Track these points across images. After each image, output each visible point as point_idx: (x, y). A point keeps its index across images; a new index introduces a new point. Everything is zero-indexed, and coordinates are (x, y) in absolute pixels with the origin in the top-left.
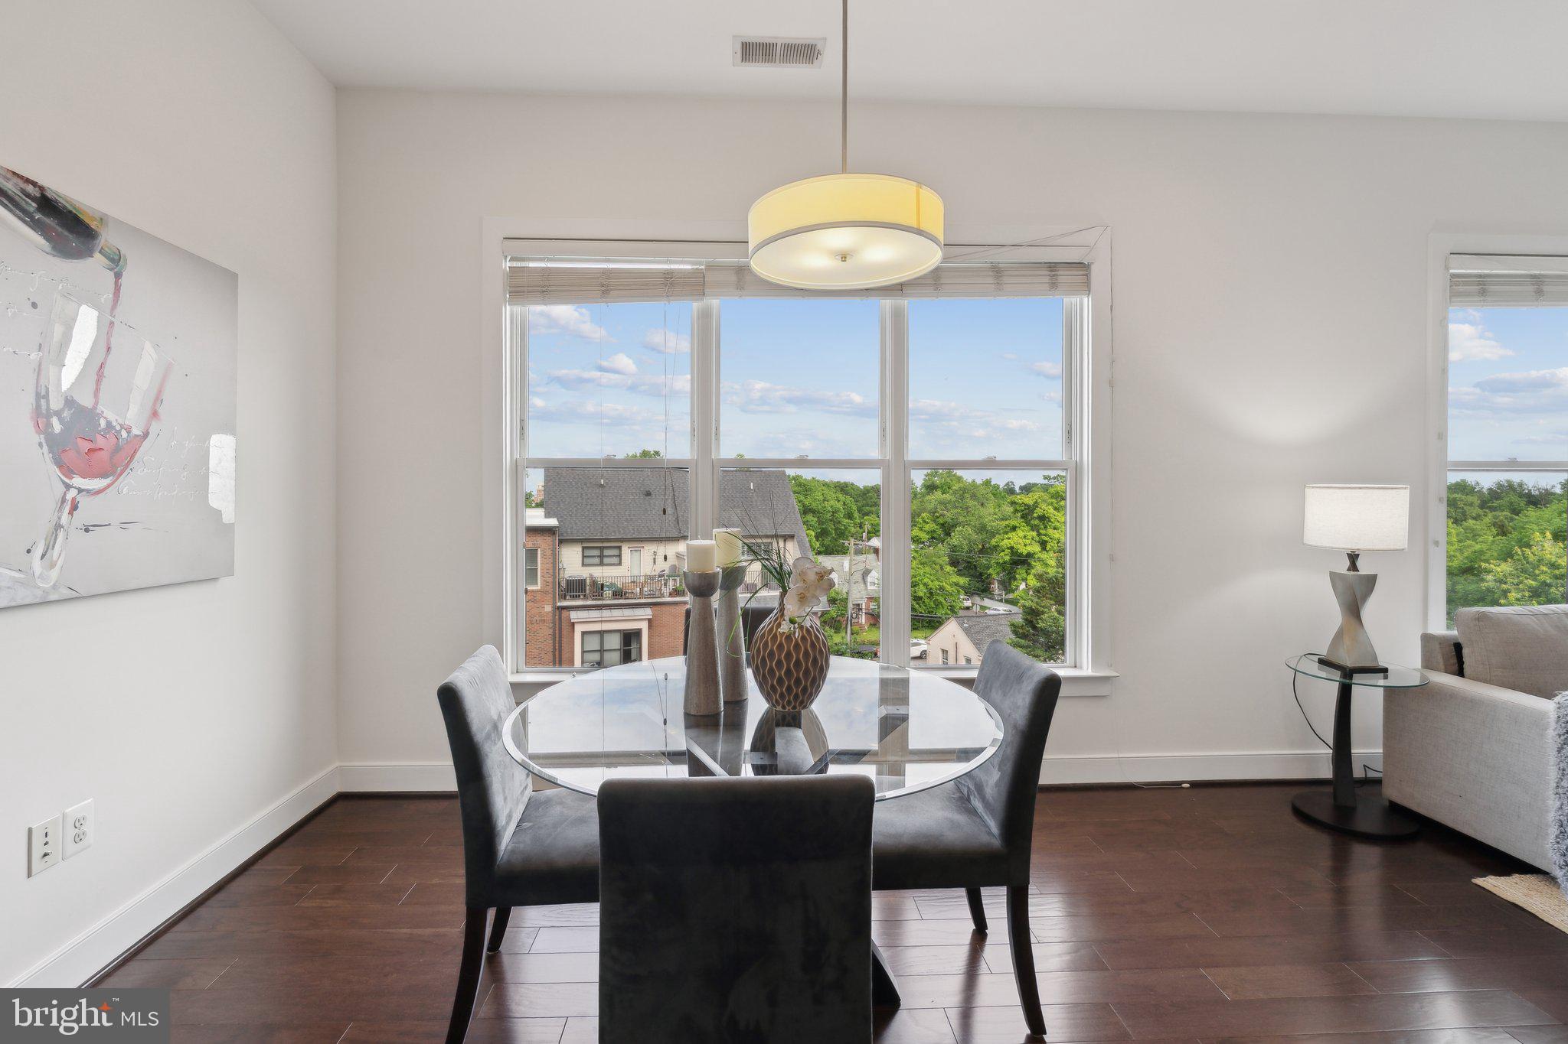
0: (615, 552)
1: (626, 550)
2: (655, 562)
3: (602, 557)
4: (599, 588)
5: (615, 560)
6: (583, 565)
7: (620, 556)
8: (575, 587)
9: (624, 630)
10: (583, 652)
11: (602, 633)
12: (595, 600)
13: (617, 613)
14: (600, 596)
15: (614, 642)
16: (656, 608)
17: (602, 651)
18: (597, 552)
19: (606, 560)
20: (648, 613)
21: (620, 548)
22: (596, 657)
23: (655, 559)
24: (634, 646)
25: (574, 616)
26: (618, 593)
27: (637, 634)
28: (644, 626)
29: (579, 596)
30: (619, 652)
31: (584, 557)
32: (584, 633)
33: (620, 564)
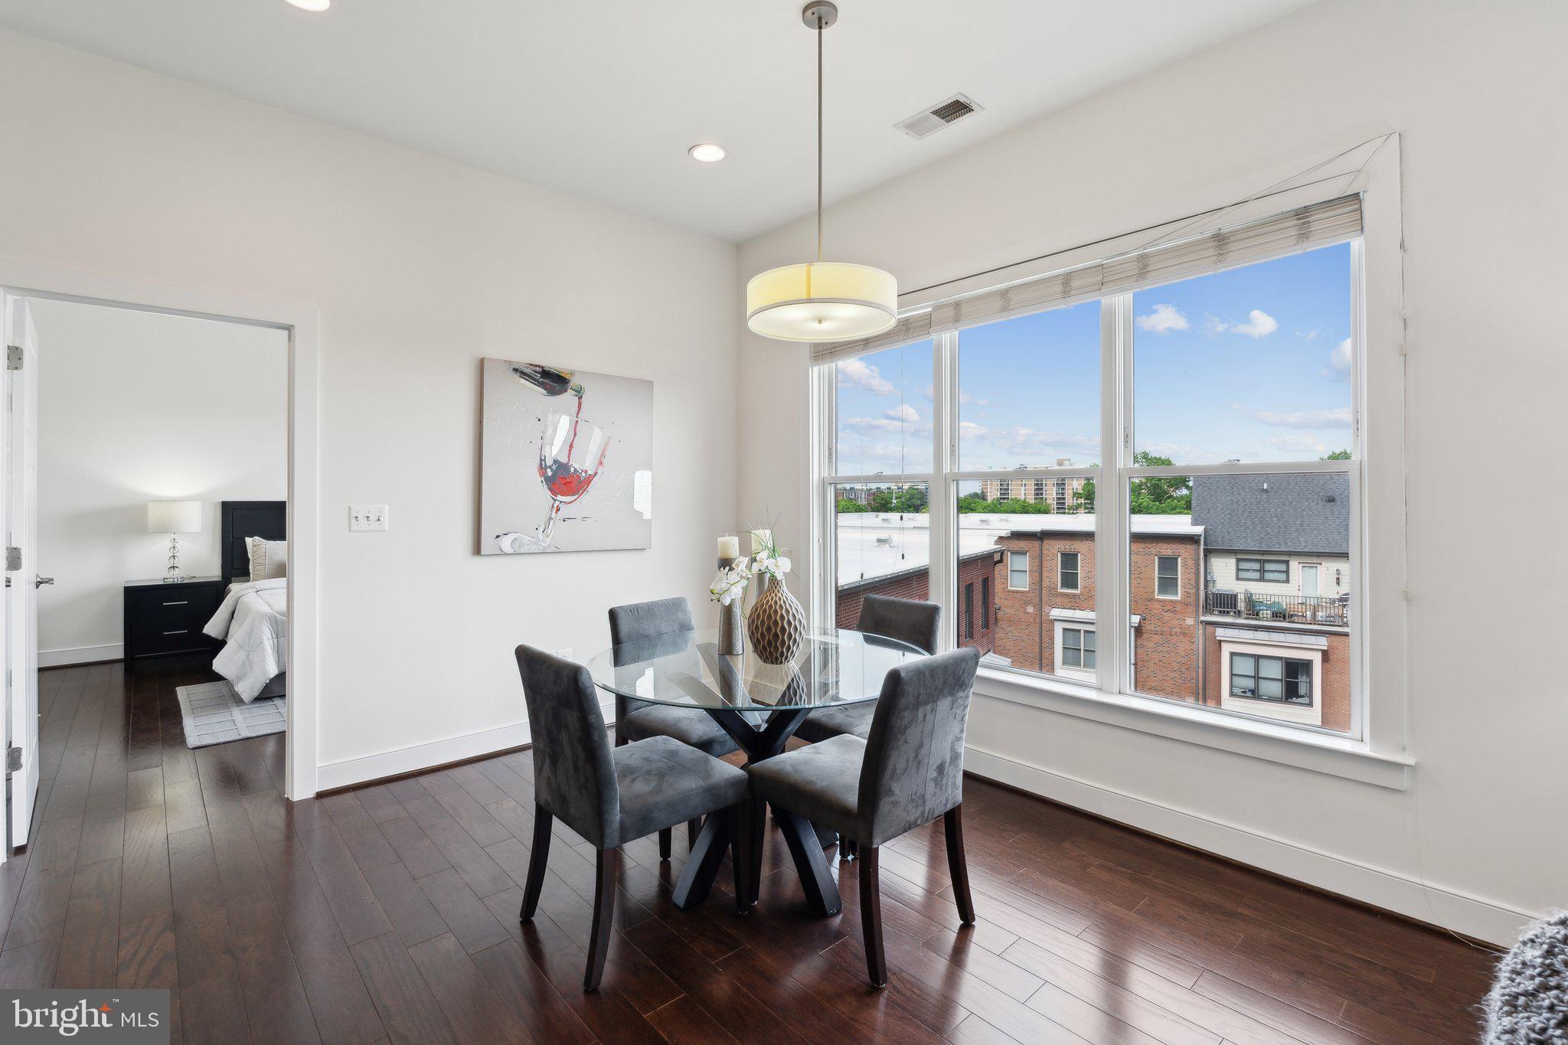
0: (1283, 567)
1: (1295, 565)
2: (1338, 583)
3: (1262, 571)
4: (1253, 608)
5: (1283, 577)
6: (1238, 578)
7: (1287, 572)
8: (1225, 603)
9: (1286, 658)
10: (1232, 675)
11: (1257, 658)
12: (1249, 619)
13: (1276, 637)
14: (1256, 615)
15: (1275, 670)
16: (1333, 638)
17: (1257, 677)
18: (1257, 566)
19: (1268, 576)
20: (1323, 642)
21: (1287, 562)
22: (1250, 684)
23: (1338, 579)
24: (1302, 680)
25: (1220, 633)
26: (1280, 615)
27: (1306, 666)
28: (1317, 659)
29: (1228, 612)
30: (1279, 683)
31: (1238, 570)
32: (1232, 654)
33: (1287, 581)
